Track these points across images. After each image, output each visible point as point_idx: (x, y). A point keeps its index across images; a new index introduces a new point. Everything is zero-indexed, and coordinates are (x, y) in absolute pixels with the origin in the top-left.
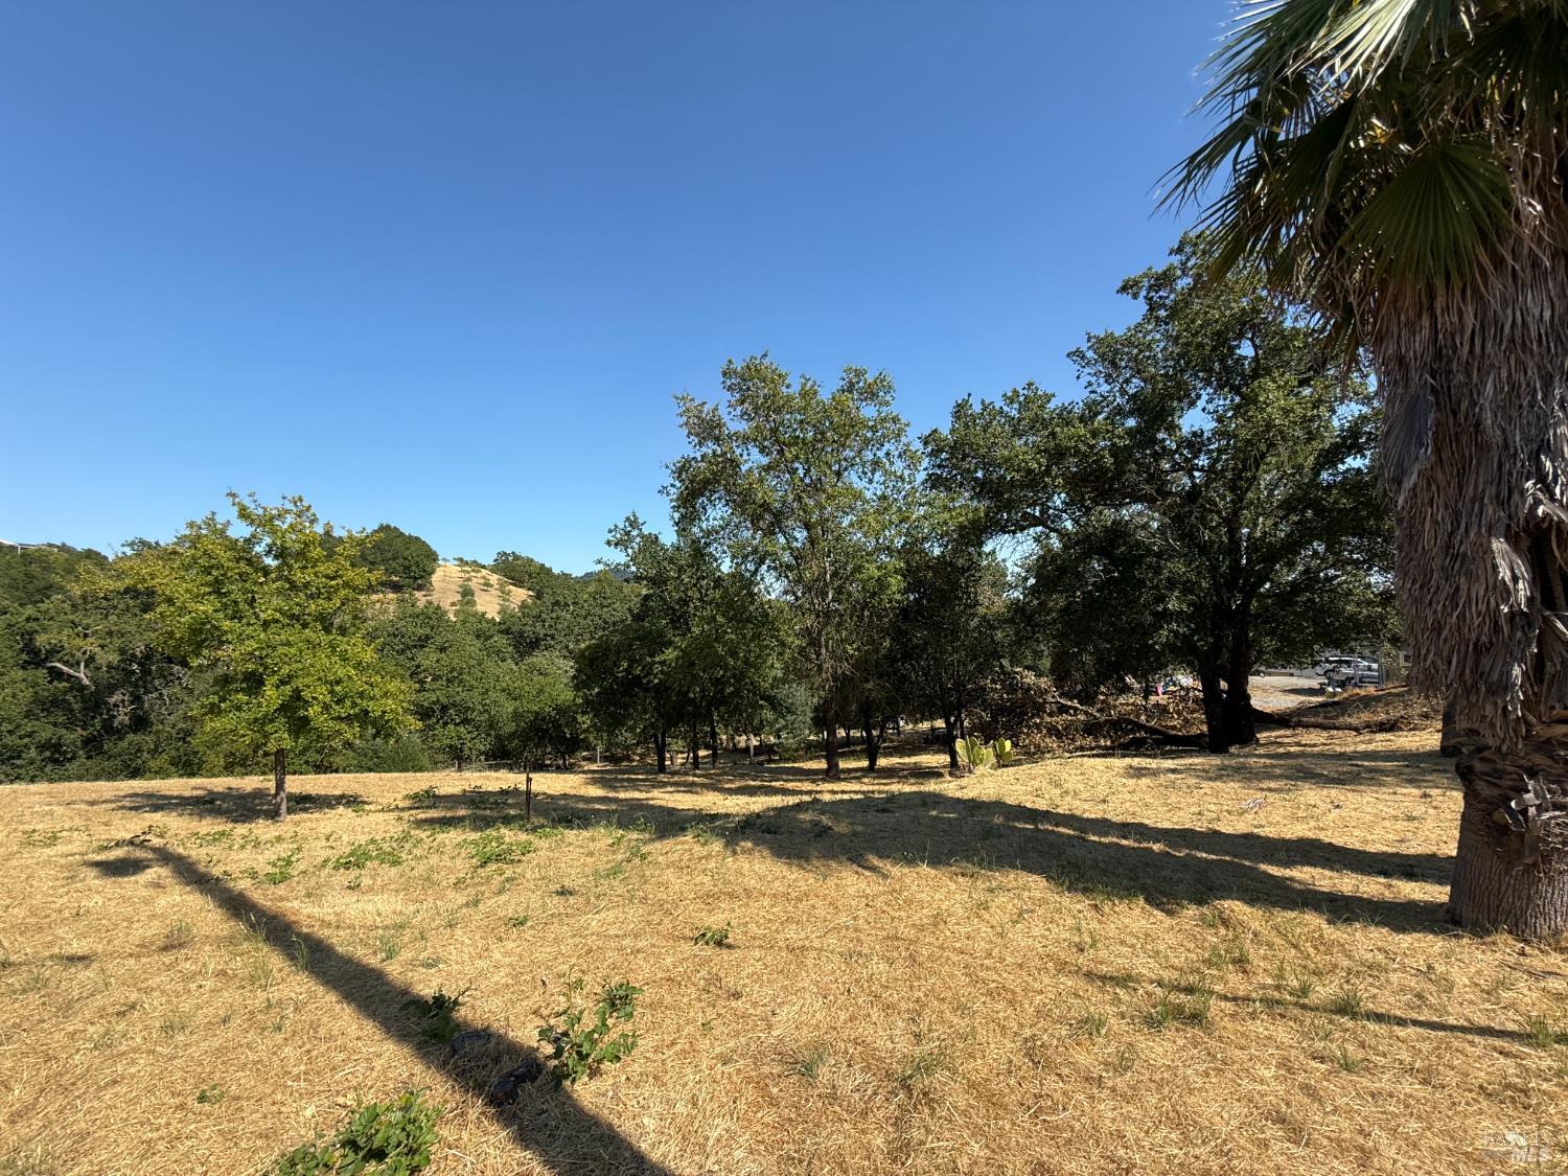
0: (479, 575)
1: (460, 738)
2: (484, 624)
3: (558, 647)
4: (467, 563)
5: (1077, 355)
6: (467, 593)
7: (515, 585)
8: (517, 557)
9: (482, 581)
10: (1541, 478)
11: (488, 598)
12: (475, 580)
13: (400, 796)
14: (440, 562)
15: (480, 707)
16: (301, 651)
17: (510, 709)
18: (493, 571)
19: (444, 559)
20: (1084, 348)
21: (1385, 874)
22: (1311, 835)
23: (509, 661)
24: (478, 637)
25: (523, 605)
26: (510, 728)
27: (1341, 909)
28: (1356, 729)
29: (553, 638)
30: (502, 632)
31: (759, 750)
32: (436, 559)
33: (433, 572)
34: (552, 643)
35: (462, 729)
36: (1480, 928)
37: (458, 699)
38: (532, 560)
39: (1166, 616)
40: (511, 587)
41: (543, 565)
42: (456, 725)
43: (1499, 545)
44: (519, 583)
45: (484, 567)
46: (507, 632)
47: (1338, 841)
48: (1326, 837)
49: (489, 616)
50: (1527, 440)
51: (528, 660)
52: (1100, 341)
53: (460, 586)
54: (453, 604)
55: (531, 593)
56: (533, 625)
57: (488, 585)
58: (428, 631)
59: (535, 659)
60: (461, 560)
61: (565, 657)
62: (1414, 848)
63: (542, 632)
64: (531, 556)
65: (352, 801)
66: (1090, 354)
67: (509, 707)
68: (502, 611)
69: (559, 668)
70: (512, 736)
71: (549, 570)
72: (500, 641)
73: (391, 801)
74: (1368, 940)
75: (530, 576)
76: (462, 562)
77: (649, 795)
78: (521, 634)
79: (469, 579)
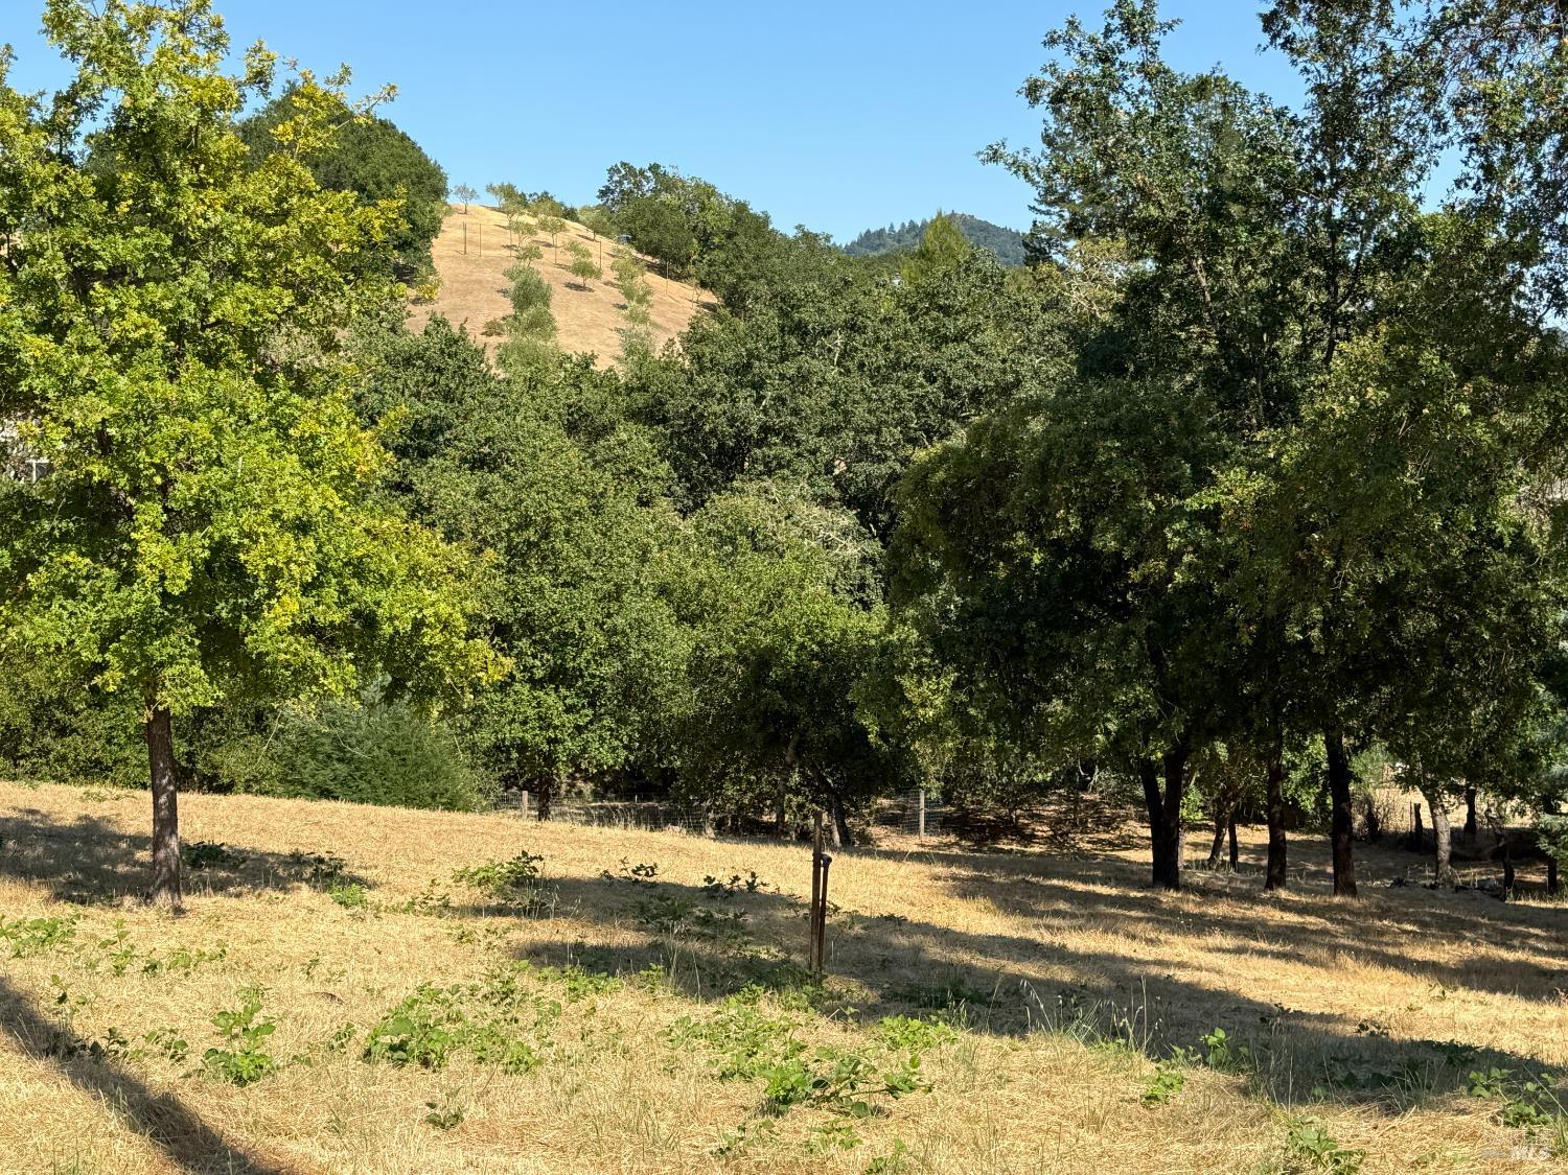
0: (560, 239)
1: (544, 722)
2: (589, 393)
3: (805, 467)
4: (523, 202)
6: (528, 295)
7: (661, 271)
8: (666, 183)
9: (570, 258)
11: (587, 312)
12: (548, 255)
13: (444, 875)
14: (453, 200)
15: (598, 637)
16: (218, 431)
17: (684, 648)
18: (598, 229)
19: (463, 191)
23: (664, 503)
24: (571, 429)
25: (696, 338)
26: (684, 703)
29: (789, 439)
30: (634, 415)
31: (1469, 844)
32: (438, 192)
33: (433, 230)
34: (788, 453)
35: (550, 699)
37: (540, 608)
38: (710, 192)
40: (653, 279)
41: (742, 208)
42: (536, 684)
44: (671, 264)
45: (570, 214)
46: (651, 415)
49: (600, 366)
51: (720, 502)
53: (510, 275)
54: (492, 329)
55: (708, 297)
56: (730, 396)
57: (584, 270)
58: (438, 408)
59: (737, 501)
60: (508, 192)
61: (826, 501)
63: (757, 418)
64: (707, 178)
65: (326, 874)
67: (679, 643)
68: (635, 351)
69: (808, 533)
70: (687, 729)
71: (760, 225)
72: (635, 440)
73: (425, 884)
75: (705, 240)
76: (513, 199)
77: (1164, 952)
78: (694, 422)
79: (531, 253)
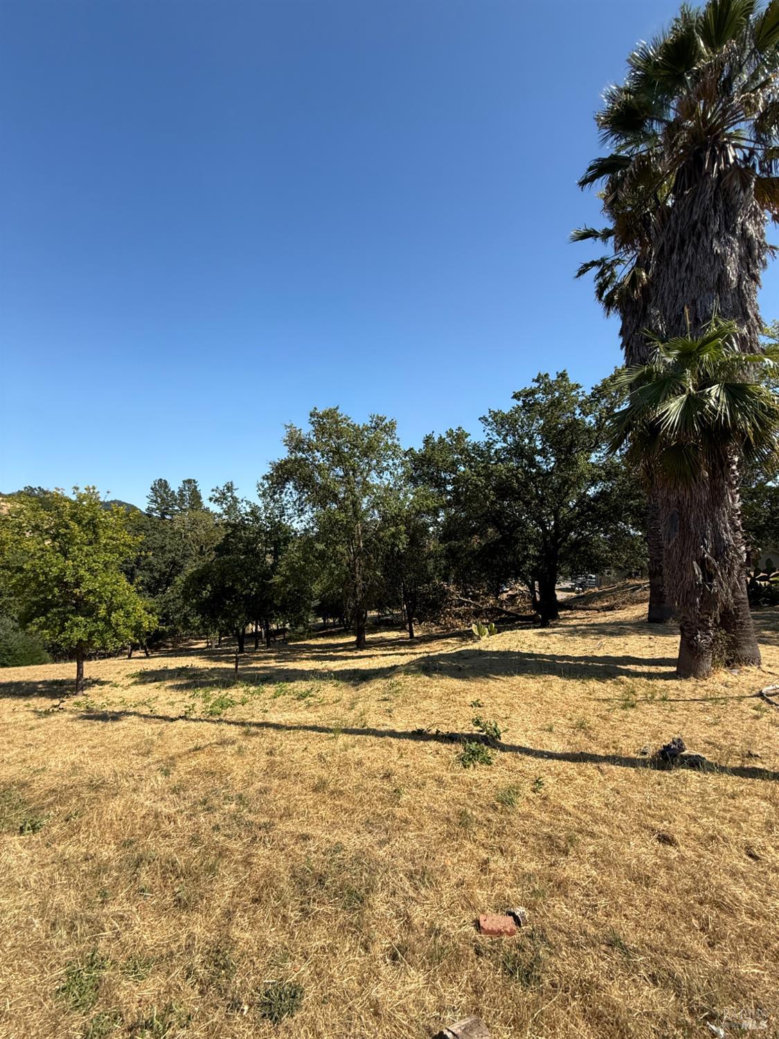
5: (484, 419)
10: (705, 545)
20: (487, 416)
21: (656, 665)
22: (625, 654)
27: (650, 676)
28: (598, 610)
36: (686, 677)
39: (527, 557)
43: (695, 563)
47: (636, 656)
48: (632, 655)
50: (701, 533)
52: (496, 414)
62: (657, 656)
66: (490, 419)
74: (660, 683)
